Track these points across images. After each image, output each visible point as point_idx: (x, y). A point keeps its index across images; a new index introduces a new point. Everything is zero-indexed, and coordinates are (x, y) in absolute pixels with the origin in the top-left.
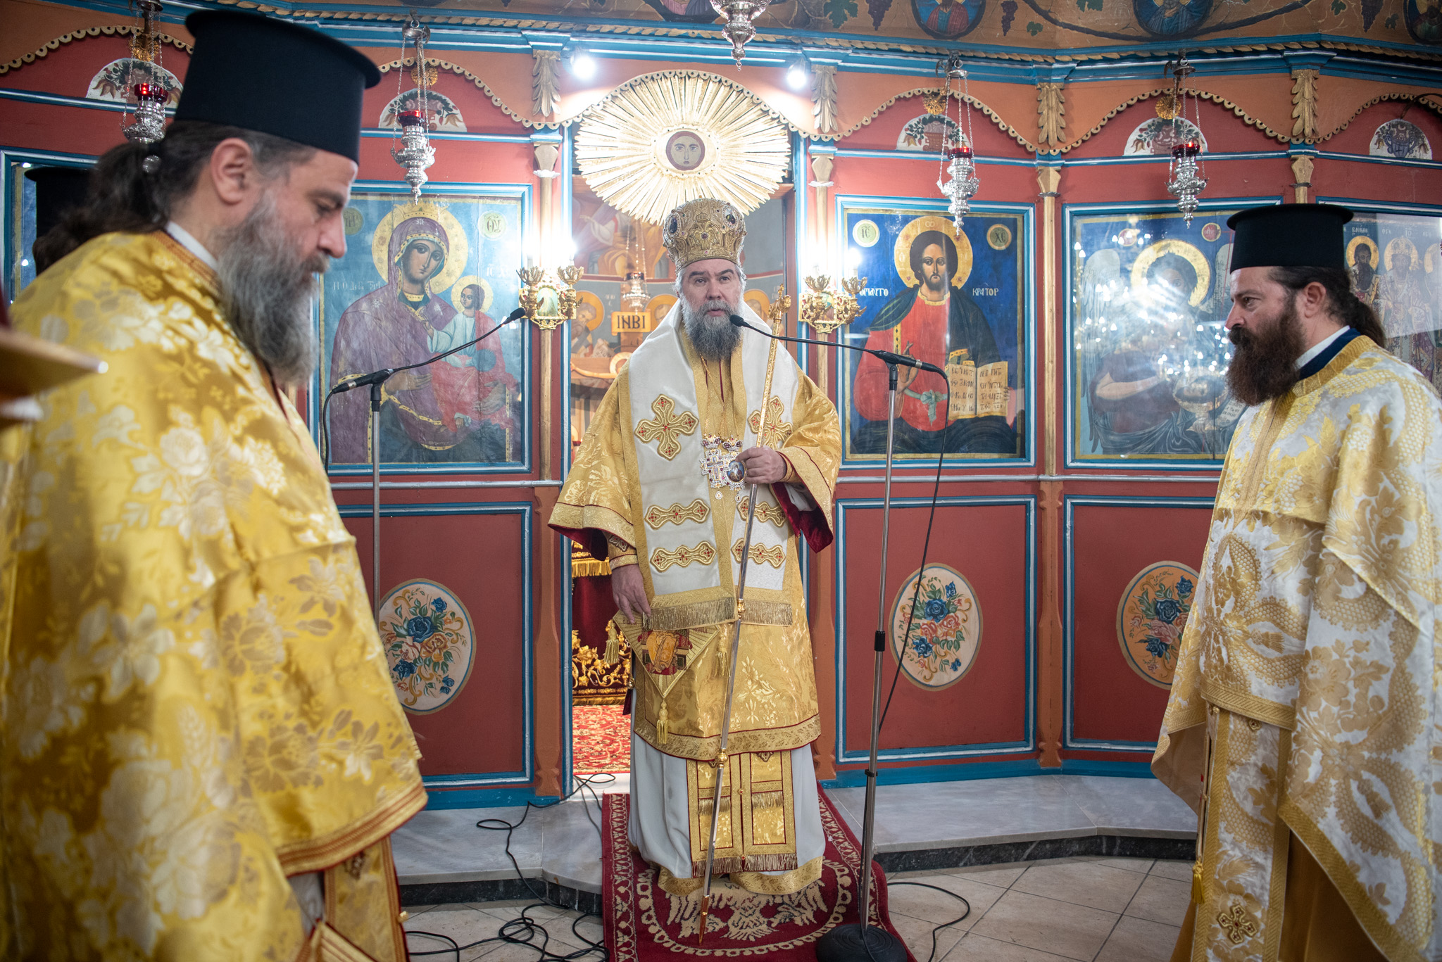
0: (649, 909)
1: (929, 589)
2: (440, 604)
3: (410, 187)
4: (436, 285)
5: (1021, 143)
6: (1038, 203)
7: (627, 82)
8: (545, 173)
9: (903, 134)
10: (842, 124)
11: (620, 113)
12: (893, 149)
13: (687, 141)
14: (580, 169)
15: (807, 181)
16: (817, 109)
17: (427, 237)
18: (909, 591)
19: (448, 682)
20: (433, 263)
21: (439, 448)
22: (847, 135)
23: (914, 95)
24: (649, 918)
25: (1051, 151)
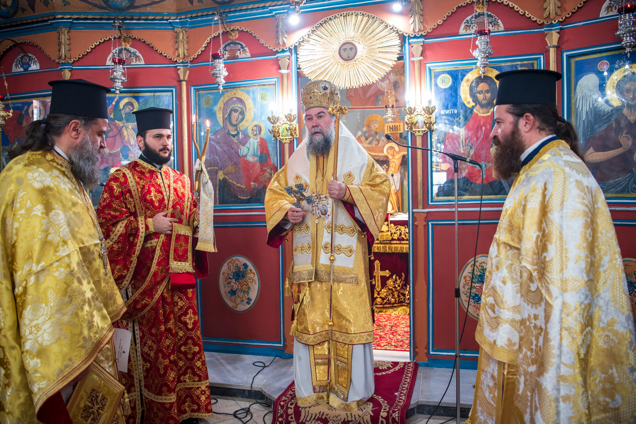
0: (292, 414)
1: (480, 268)
2: (246, 266)
3: (217, 86)
4: (242, 126)
5: (533, 20)
6: (546, 53)
7: (318, 23)
8: (284, 71)
9: (463, 26)
10: (426, 26)
11: (317, 38)
12: (457, 34)
13: (348, 47)
14: (300, 67)
15: (410, 58)
16: (412, 20)
17: (238, 106)
18: (469, 269)
19: (249, 299)
20: (240, 117)
21: (245, 198)
22: (430, 31)
23: (467, 3)
24: (292, 418)
25: (553, 22)
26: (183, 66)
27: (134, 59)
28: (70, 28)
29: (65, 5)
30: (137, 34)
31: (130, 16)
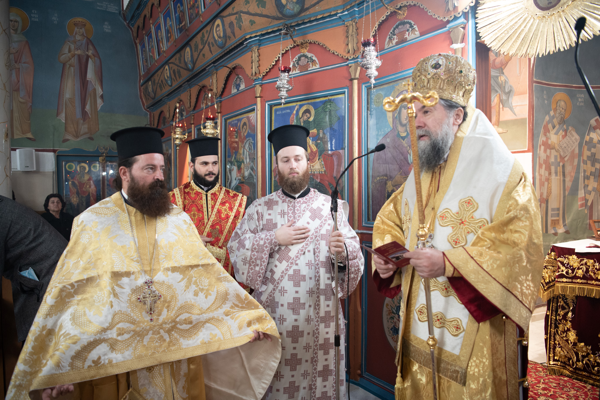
8: (457, 46)
26: (355, 62)
27: (311, 64)
28: (260, 45)
29: (252, 25)
30: (312, 37)
31: (301, 20)
